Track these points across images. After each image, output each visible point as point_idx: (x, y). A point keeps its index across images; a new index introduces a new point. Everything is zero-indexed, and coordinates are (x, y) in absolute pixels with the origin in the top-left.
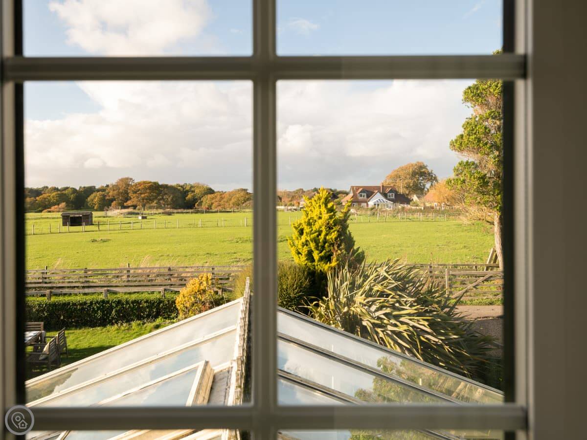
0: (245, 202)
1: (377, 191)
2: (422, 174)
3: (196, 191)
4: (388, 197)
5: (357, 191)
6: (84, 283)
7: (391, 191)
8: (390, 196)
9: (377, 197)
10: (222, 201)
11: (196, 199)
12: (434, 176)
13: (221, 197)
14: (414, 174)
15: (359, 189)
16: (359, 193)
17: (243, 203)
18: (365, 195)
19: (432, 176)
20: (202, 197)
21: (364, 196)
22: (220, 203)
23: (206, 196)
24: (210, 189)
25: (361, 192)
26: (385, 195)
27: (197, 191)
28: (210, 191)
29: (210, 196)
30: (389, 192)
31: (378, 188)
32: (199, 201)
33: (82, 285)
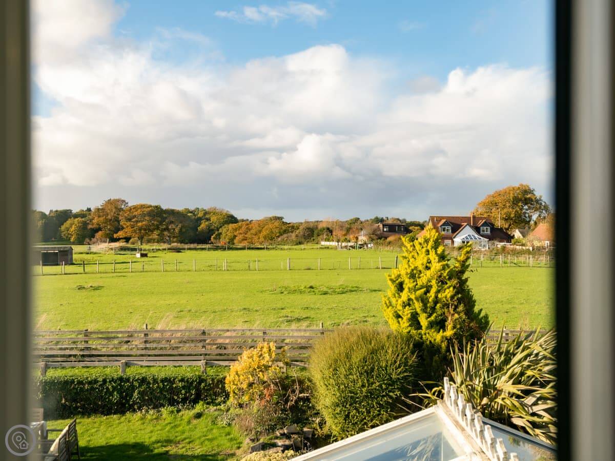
0: (282, 235)
1: (466, 224)
2: (527, 201)
3: (211, 219)
4: (481, 232)
5: (438, 224)
6: (83, 350)
7: (485, 224)
8: (483, 231)
9: (467, 232)
10: (249, 233)
11: (213, 230)
12: (543, 204)
13: (247, 228)
14: (516, 201)
15: (440, 220)
16: (441, 226)
17: (278, 237)
18: (450, 228)
19: (541, 204)
20: (221, 227)
21: (448, 230)
22: (247, 236)
23: (226, 226)
24: (232, 217)
25: (444, 224)
26: (477, 230)
27: (214, 219)
28: (232, 219)
29: (231, 226)
30: (482, 225)
31: (467, 219)
32: (216, 233)
33: (82, 353)
